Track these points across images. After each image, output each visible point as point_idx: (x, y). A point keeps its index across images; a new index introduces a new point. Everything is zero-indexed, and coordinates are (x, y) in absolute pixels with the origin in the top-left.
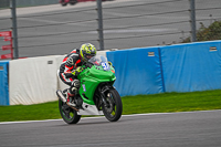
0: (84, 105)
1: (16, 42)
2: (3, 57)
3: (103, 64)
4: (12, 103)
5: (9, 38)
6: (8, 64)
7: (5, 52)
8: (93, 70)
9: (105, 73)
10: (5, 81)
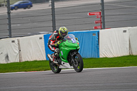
0: (62, 62)
1: (104, 19)
2: (96, 28)
3: (72, 40)
4: (101, 56)
5: (99, 16)
6: (98, 32)
7: (96, 25)
8: (66, 43)
9: (73, 45)
10: (96, 43)
